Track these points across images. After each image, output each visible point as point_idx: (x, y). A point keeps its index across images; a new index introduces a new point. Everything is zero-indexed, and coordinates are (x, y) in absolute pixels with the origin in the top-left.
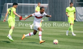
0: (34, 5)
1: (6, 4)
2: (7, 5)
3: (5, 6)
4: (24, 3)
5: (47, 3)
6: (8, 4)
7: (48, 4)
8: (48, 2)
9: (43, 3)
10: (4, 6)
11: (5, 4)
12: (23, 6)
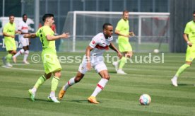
0: (137, 15)
1: (71, 12)
2: (73, 14)
3: (69, 19)
4: (113, 11)
5: (167, 12)
6: (75, 13)
7: (168, 14)
8: (169, 7)
9: (157, 11)
10: (67, 17)
11: (69, 13)
12: (111, 17)
